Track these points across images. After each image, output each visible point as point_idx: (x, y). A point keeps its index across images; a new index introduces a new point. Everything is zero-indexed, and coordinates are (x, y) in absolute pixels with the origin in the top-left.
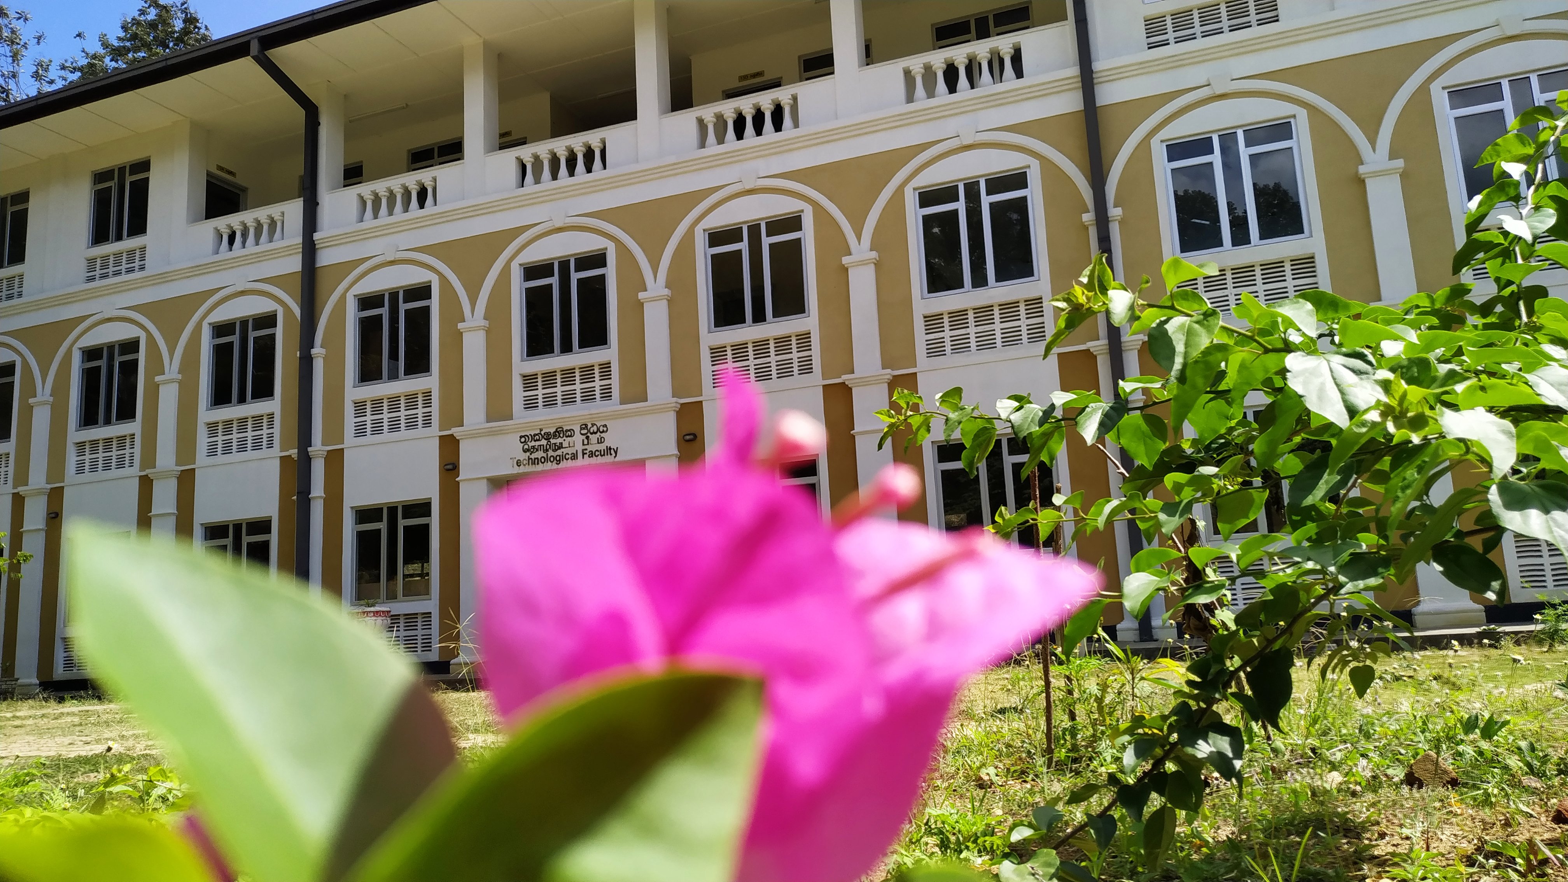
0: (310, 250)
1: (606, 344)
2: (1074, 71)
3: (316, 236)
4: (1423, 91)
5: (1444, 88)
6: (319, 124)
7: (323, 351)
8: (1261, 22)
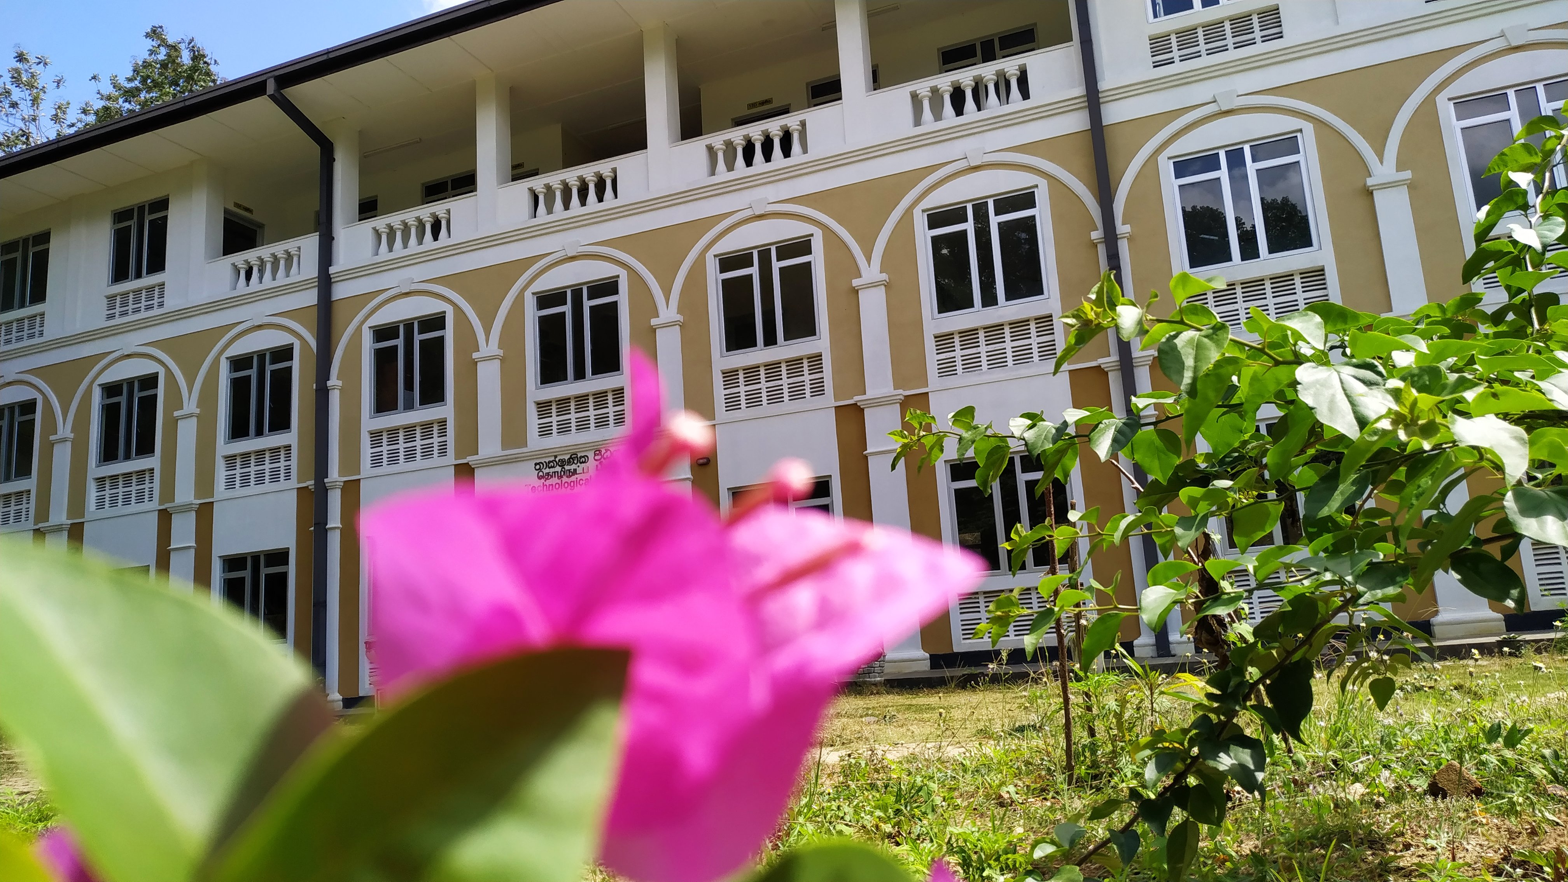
0: (325, 282)
1: (619, 370)
2: (1079, 90)
3: (332, 270)
4: (1430, 101)
5: (1449, 99)
6: (334, 160)
7: (340, 383)
8: (1266, 39)
